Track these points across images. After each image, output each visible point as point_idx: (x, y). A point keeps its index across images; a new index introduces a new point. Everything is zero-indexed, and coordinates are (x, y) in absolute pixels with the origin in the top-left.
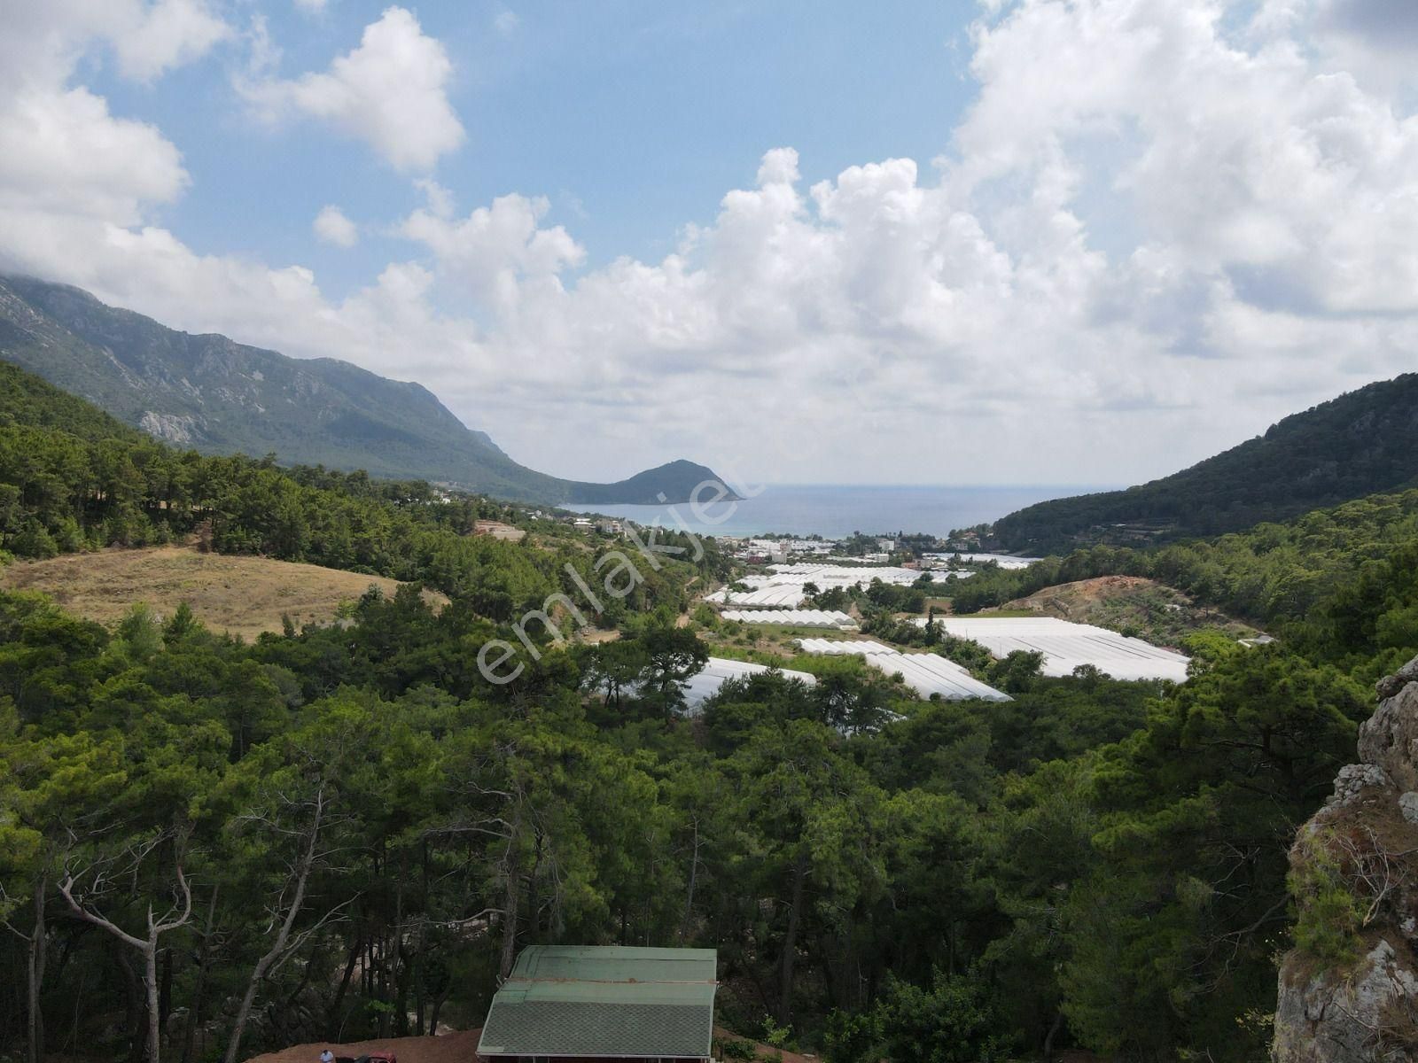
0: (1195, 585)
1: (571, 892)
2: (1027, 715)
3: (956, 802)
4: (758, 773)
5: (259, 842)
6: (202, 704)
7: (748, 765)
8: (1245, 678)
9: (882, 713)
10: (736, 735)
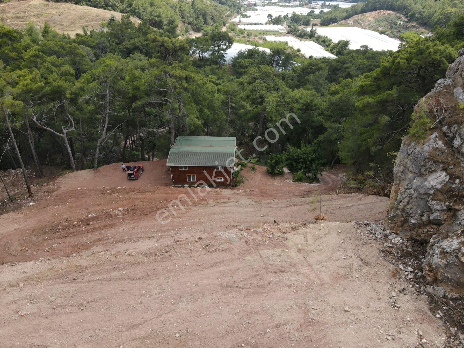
0: (410, 14)
1: (190, 120)
2: (341, 63)
3: (314, 93)
4: (249, 83)
5: (91, 106)
6: (61, 60)
7: (247, 80)
8: (417, 49)
9: (292, 63)
10: (243, 70)
